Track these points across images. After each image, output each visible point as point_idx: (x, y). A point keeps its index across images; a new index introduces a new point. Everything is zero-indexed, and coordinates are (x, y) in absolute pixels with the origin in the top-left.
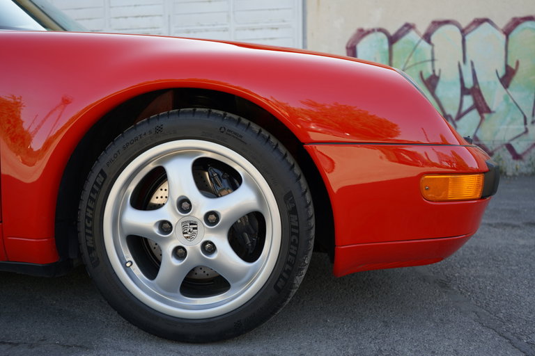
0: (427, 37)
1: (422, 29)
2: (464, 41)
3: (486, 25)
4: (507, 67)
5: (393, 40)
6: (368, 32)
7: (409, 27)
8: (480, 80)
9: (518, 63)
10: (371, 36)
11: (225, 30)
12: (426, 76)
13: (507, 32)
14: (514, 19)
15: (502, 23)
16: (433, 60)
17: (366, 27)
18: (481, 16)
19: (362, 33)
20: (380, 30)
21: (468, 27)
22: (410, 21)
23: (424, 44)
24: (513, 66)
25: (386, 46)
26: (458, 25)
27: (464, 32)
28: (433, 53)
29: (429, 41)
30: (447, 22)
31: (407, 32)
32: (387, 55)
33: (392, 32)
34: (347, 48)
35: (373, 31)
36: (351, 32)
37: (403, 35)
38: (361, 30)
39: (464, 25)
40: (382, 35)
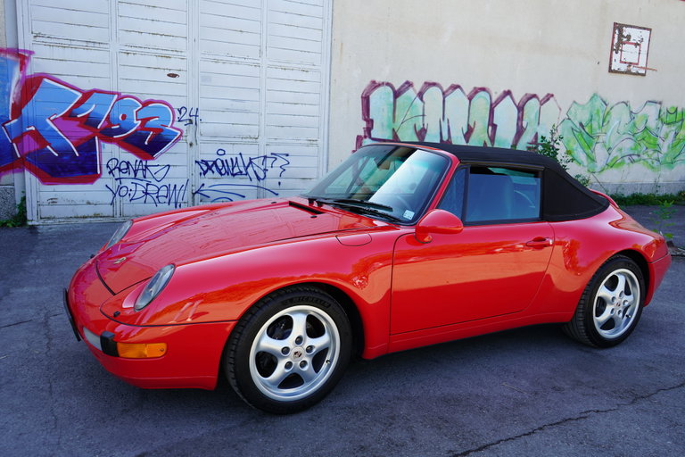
0: (420, 95)
1: (418, 87)
2: (444, 101)
3: (458, 90)
4: (468, 125)
5: (397, 94)
6: (379, 85)
7: (409, 84)
8: (452, 135)
9: (475, 123)
10: (381, 89)
11: (257, 65)
12: (418, 129)
13: (470, 99)
14: (475, 88)
15: (468, 90)
16: (423, 115)
17: (378, 80)
18: (456, 83)
19: (375, 85)
20: (388, 84)
21: (447, 91)
22: (410, 80)
23: (418, 100)
24: (472, 125)
25: (392, 100)
26: (441, 88)
27: (444, 94)
28: (424, 110)
29: (421, 99)
30: (434, 84)
31: (407, 88)
32: (392, 107)
33: (397, 88)
34: (362, 97)
35: (383, 83)
36: (366, 83)
37: (404, 91)
38: (374, 82)
39: (445, 89)
40: (389, 89)
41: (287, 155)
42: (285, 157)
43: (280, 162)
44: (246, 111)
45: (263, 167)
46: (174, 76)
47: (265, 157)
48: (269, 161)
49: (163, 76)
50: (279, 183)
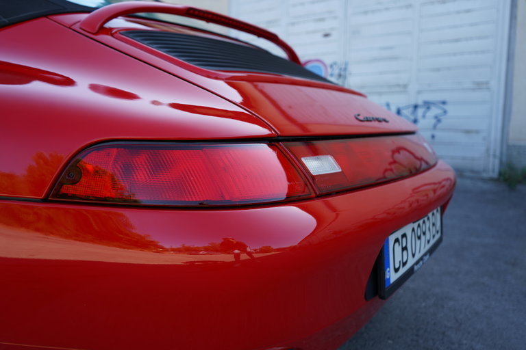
41: (444, 103)
42: (441, 105)
43: (435, 111)
44: (395, 58)
45: (412, 118)
46: (326, 35)
47: (416, 107)
48: (420, 111)
49: (319, 37)
50: (433, 137)
